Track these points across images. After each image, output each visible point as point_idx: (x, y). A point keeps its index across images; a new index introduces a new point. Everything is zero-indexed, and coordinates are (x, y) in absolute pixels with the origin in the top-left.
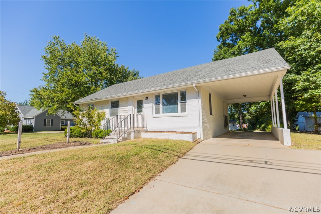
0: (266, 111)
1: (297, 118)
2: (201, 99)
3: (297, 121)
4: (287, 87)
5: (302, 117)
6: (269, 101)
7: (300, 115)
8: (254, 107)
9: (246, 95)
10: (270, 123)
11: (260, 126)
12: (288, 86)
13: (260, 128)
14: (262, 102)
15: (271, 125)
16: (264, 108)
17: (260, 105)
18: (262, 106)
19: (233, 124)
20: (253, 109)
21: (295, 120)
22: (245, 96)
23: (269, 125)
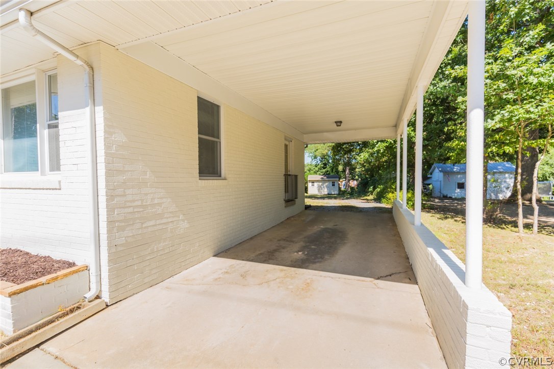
0: (386, 161)
1: (431, 174)
2: (102, 107)
3: (431, 177)
4: (433, 110)
5: (438, 171)
6: (394, 141)
7: (436, 169)
8: (365, 154)
9: (341, 122)
10: (391, 188)
11: (374, 188)
12: (434, 108)
13: (374, 193)
14: (379, 143)
15: (393, 193)
16: (383, 155)
17: (376, 149)
18: (378, 151)
19: (333, 182)
20: (362, 156)
21: (429, 176)
22: (339, 123)
23: (388, 192)
